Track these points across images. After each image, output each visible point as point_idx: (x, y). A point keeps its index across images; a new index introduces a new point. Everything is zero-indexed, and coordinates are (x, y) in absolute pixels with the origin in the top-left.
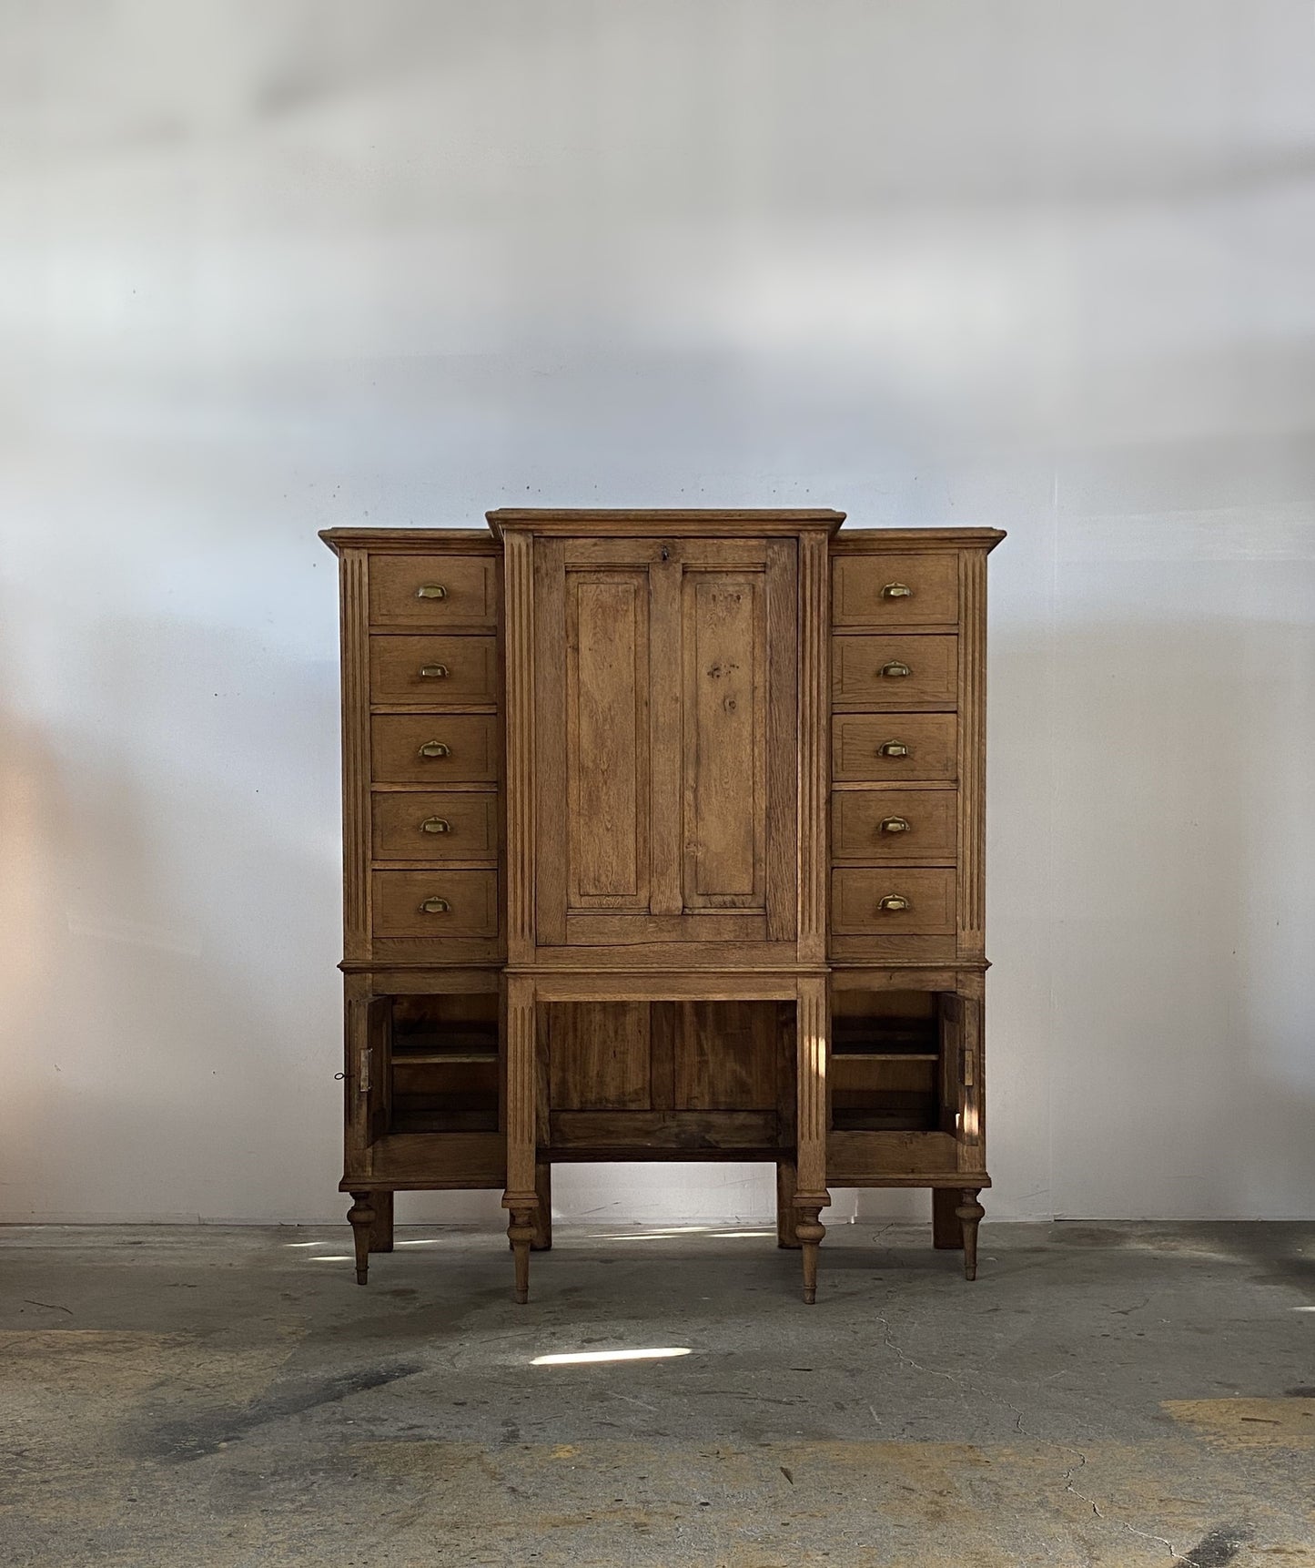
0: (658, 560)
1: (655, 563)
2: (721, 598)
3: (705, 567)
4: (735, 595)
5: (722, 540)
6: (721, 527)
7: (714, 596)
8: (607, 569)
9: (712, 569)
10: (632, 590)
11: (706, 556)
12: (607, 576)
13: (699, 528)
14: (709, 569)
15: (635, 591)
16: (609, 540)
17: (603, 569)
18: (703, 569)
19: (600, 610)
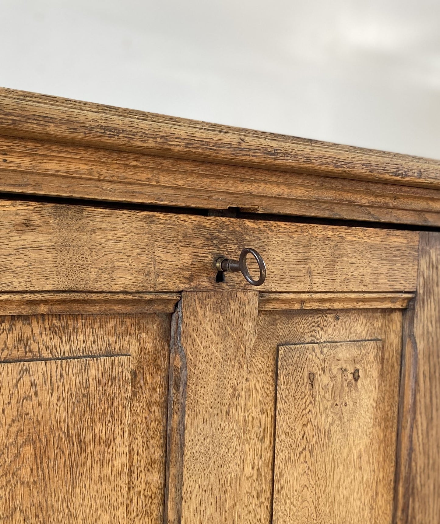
0: (205, 282)
1: (196, 290)
2: (326, 380)
3: (303, 301)
4: (351, 369)
5: (342, 230)
6: (357, 198)
7: (312, 376)
8: (58, 308)
9: (315, 306)
10: (127, 375)
11: (310, 273)
12: (53, 331)
13: (313, 194)
14: (308, 306)
15: (134, 374)
16: (71, 211)
17: (43, 309)
18: (297, 307)
19: (28, 450)
